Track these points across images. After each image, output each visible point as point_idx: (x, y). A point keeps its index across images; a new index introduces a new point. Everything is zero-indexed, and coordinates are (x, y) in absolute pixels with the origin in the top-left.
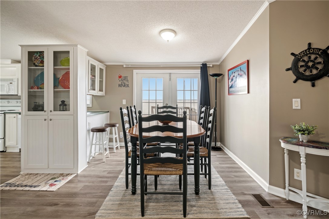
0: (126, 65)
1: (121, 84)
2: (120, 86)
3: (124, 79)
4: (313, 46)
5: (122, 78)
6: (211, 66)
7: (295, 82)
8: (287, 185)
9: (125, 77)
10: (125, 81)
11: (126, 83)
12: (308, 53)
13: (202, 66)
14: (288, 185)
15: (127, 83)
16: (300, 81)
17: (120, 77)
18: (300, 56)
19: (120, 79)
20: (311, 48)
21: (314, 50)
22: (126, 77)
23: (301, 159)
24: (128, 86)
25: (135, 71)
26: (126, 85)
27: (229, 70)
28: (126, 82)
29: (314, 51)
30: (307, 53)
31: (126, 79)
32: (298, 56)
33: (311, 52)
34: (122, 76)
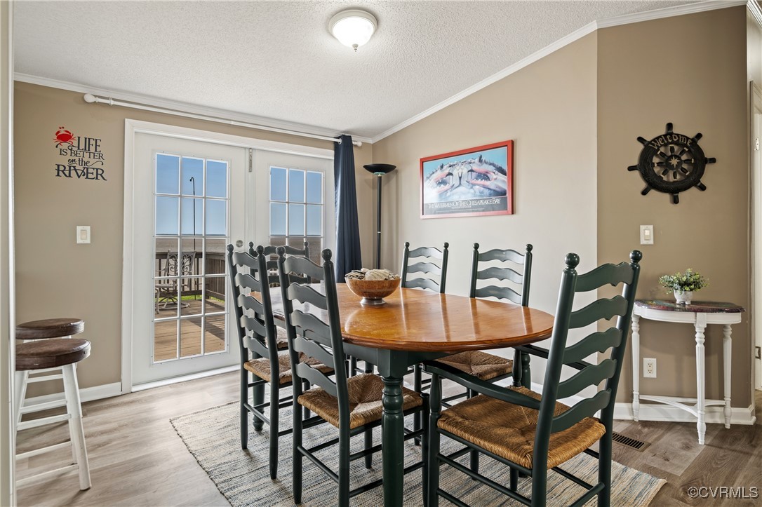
0: (95, 96)
1: (66, 164)
2: (59, 170)
3: (82, 146)
4: (675, 130)
5: (75, 143)
6: (360, 144)
7: (644, 193)
8: (636, 393)
9: (87, 140)
10: (87, 155)
11: (94, 163)
12: (670, 141)
13: (340, 141)
14: (638, 393)
15: (98, 165)
16: (653, 192)
17: (64, 137)
18: (657, 146)
19: (65, 145)
20: (672, 133)
21: (679, 137)
22: (92, 142)
23: (696, 336)
24: (99, 174)
25: (132, 126)
26: (90, 171)
27: (423, 161)
28: (92, 161)
29: (679, 140)
30: (668, 141)
31: (92, 149)
32: (653, 145)
33: (675, 140)
34: (75, 136)
